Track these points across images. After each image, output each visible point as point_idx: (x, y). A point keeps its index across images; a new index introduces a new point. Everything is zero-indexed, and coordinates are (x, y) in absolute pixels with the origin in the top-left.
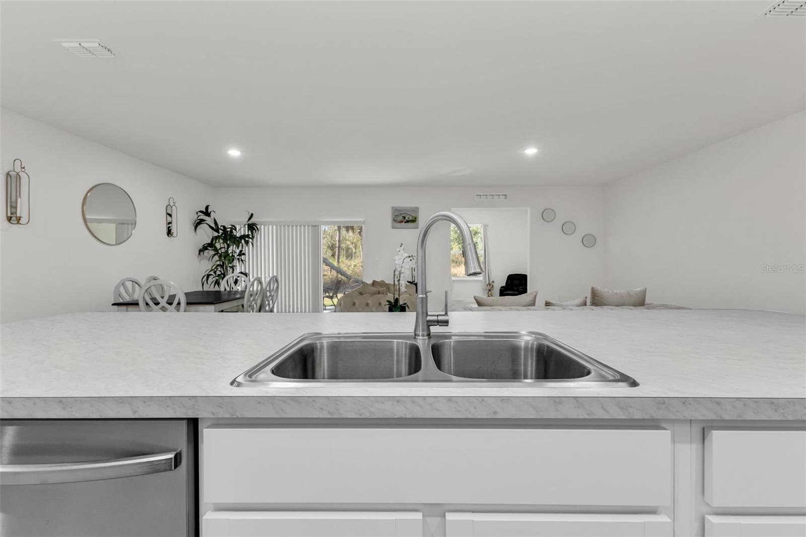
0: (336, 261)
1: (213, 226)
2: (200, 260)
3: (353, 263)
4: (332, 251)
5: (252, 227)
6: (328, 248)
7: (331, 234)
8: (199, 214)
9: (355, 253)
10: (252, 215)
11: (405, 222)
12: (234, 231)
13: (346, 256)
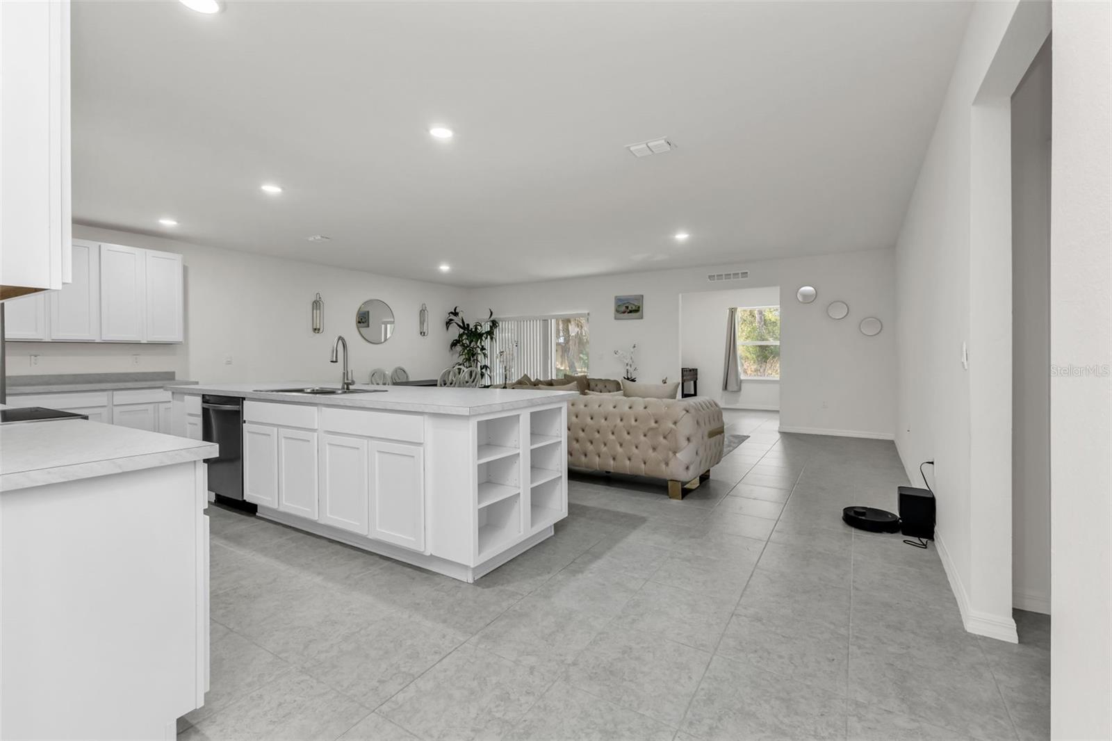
1: (461, 325)
2: (452, 355)
5: (493, 324)
8: (450, 314)
10: (492, 311)
11: (628, 313)
12: (477, 328)
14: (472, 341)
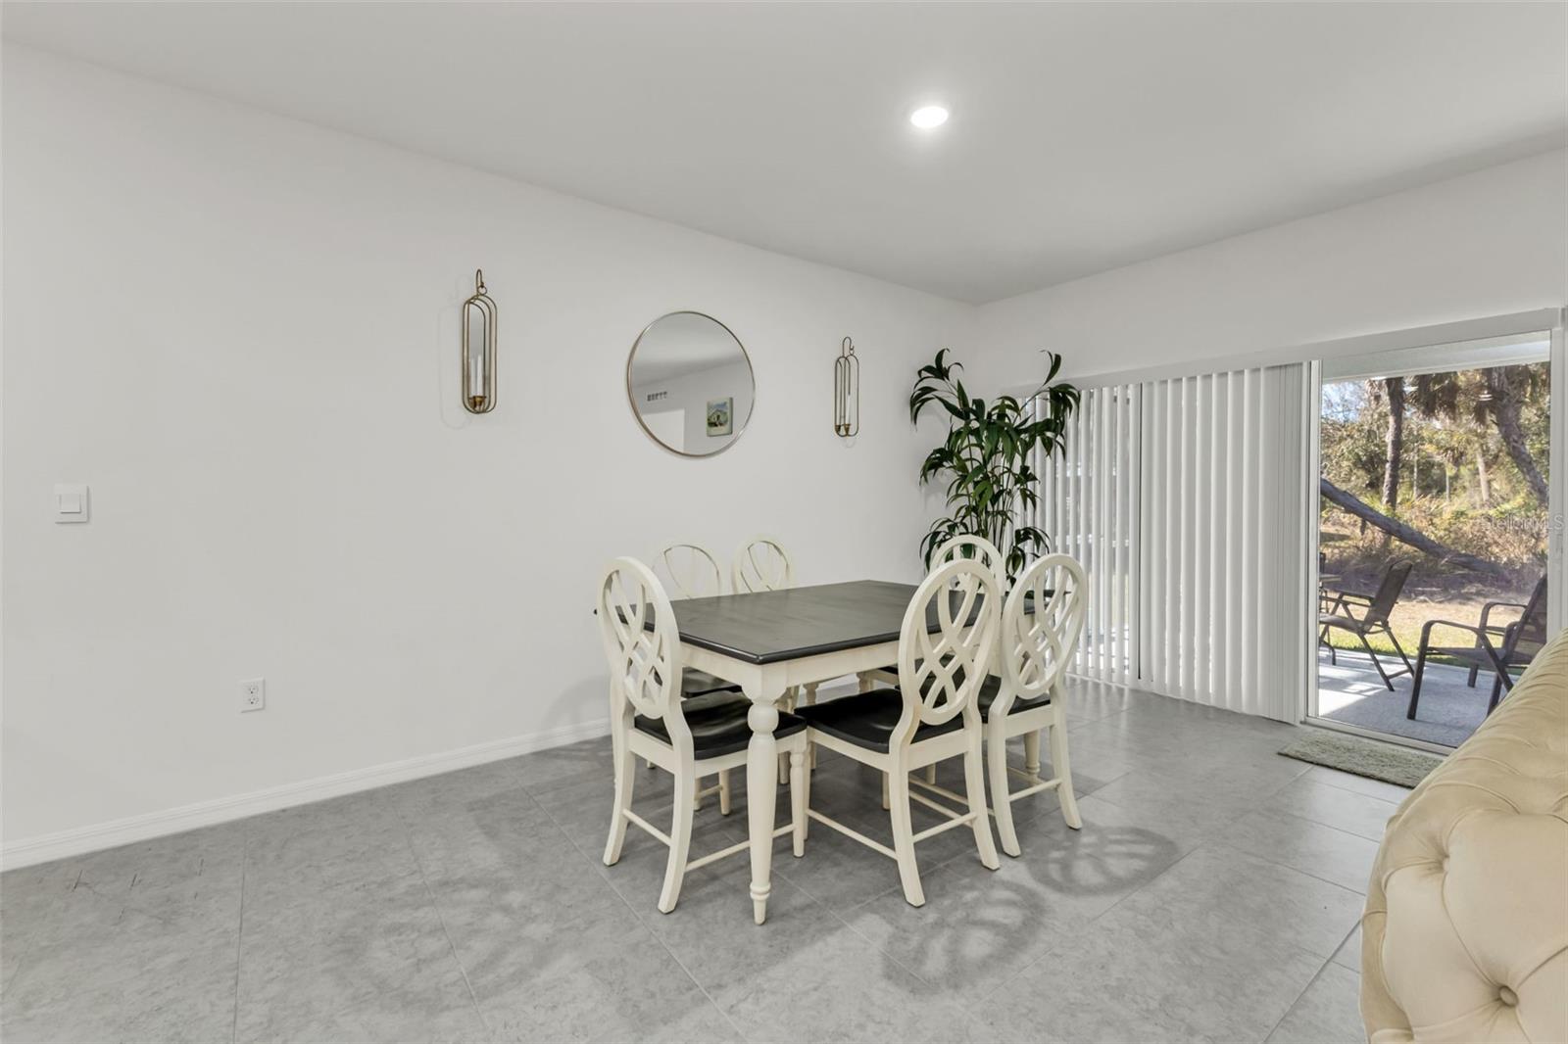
0: (1385, 499)
1: (955, 402)
2: (927, 495)
3: (1448, 506)
4: (1368, 471)
5: (1062, 398)
6: (1355, 464)
7: (1366, 427)
8: (925, 374)
9: (1456, 477)
10: (1058, 358)
12: (1008, 412)
13: (1418, 487)
14: (994, 452)
